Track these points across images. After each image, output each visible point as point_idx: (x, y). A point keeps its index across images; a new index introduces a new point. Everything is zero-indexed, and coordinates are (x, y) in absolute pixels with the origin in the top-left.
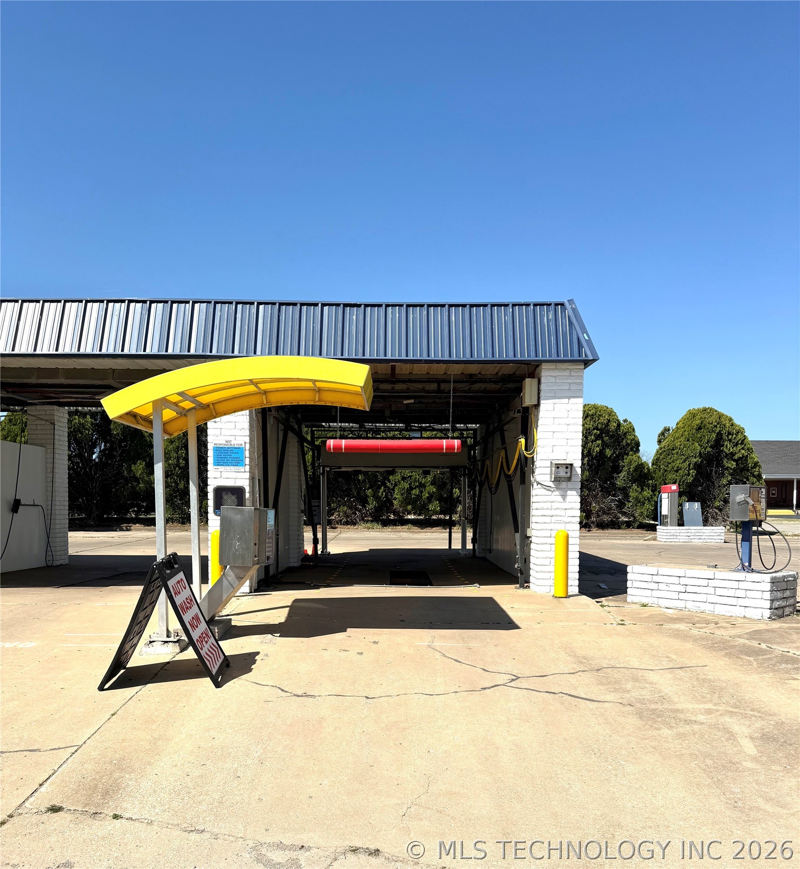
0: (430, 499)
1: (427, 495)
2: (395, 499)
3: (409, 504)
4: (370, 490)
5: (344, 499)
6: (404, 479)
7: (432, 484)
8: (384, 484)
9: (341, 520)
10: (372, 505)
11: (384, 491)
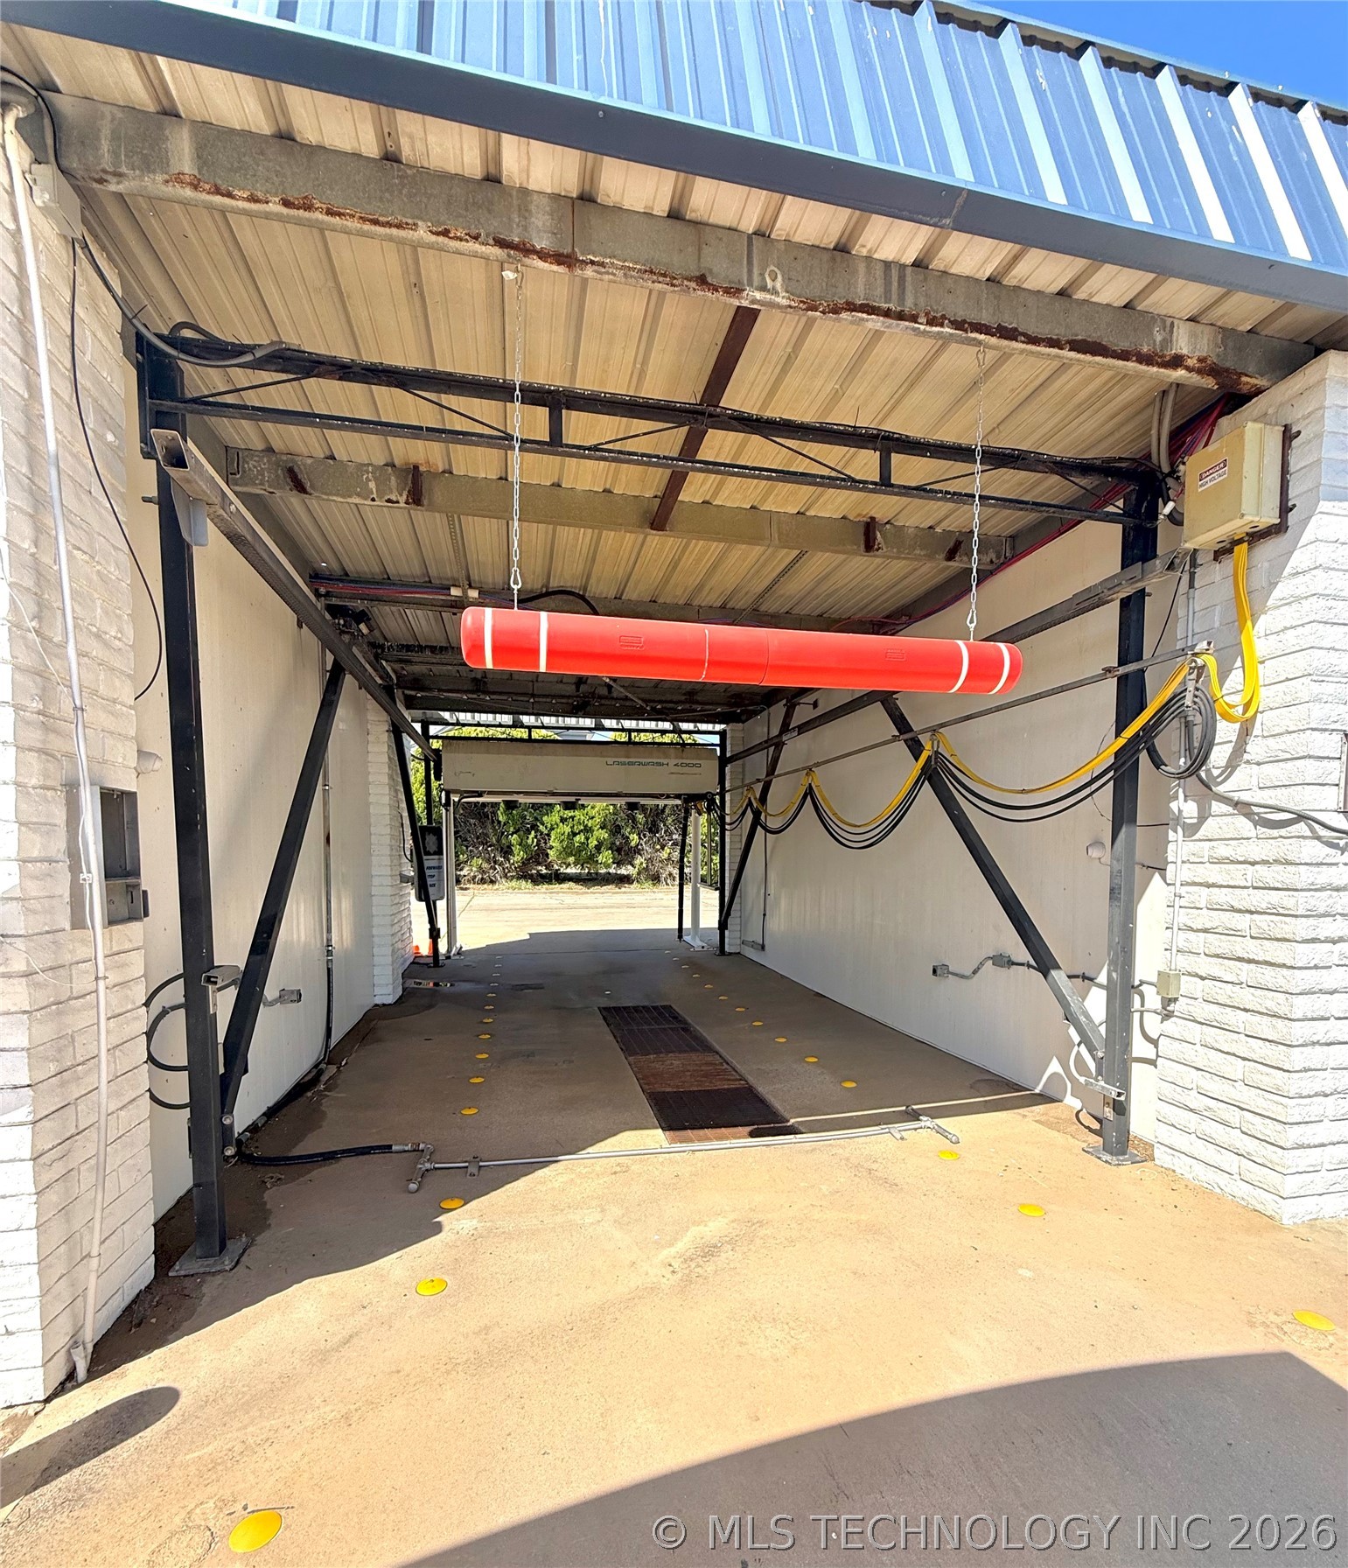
0: (598, 848)
1: (596, 843)
2: (551, 848)
3: (571, 854)
4: (515, 836)
5: (477, 848)
6: (563, 820)
7: (602, 828)
8: (534, 827)
9: (475, 877)
10: (518, 856)
11: (536, 837)
